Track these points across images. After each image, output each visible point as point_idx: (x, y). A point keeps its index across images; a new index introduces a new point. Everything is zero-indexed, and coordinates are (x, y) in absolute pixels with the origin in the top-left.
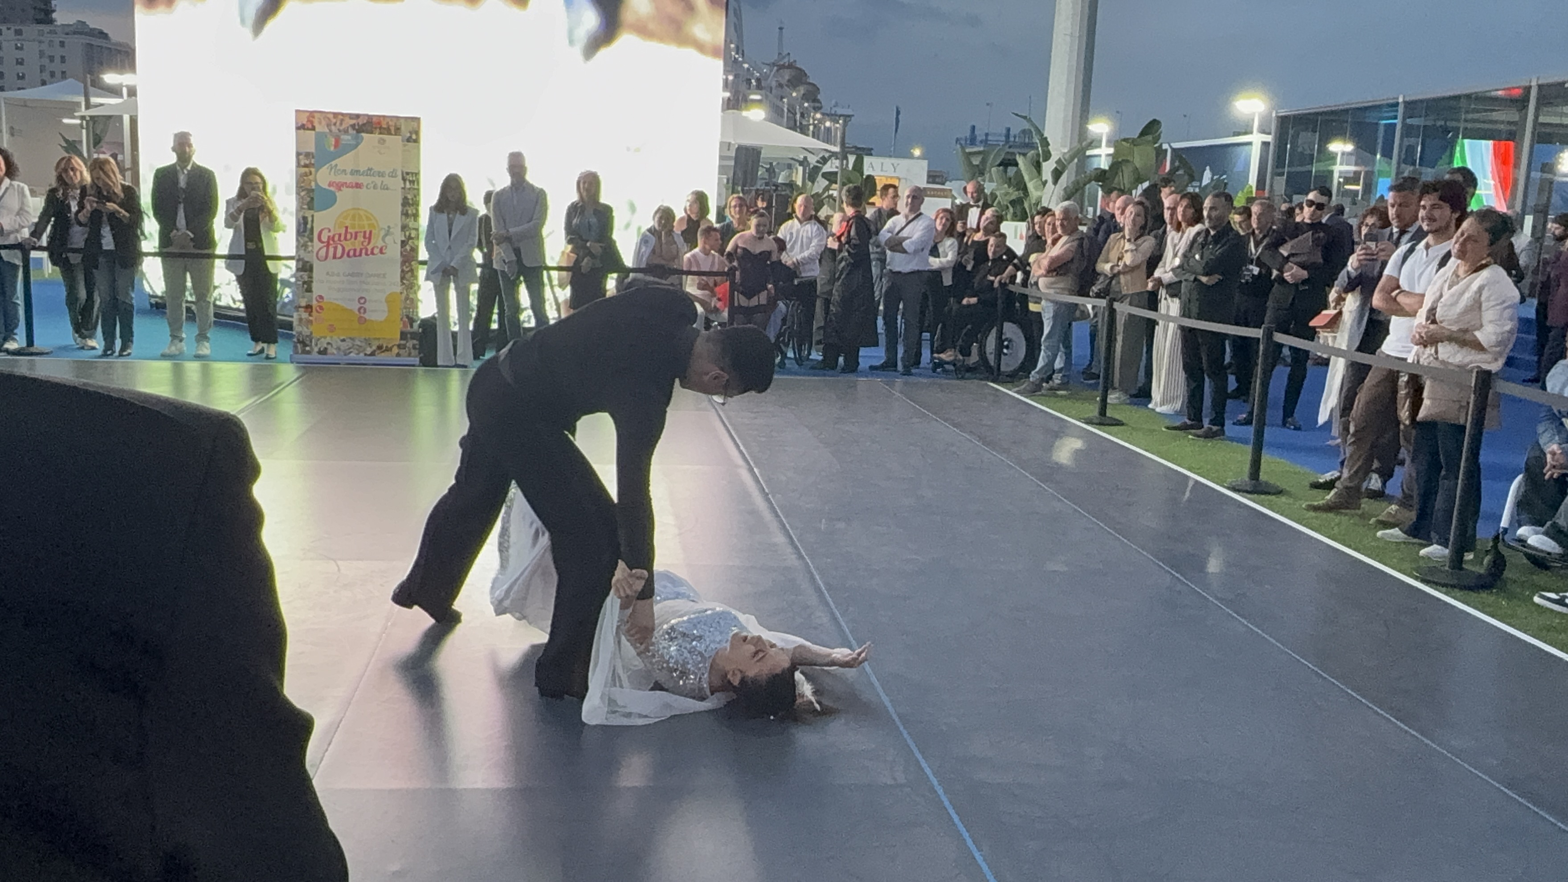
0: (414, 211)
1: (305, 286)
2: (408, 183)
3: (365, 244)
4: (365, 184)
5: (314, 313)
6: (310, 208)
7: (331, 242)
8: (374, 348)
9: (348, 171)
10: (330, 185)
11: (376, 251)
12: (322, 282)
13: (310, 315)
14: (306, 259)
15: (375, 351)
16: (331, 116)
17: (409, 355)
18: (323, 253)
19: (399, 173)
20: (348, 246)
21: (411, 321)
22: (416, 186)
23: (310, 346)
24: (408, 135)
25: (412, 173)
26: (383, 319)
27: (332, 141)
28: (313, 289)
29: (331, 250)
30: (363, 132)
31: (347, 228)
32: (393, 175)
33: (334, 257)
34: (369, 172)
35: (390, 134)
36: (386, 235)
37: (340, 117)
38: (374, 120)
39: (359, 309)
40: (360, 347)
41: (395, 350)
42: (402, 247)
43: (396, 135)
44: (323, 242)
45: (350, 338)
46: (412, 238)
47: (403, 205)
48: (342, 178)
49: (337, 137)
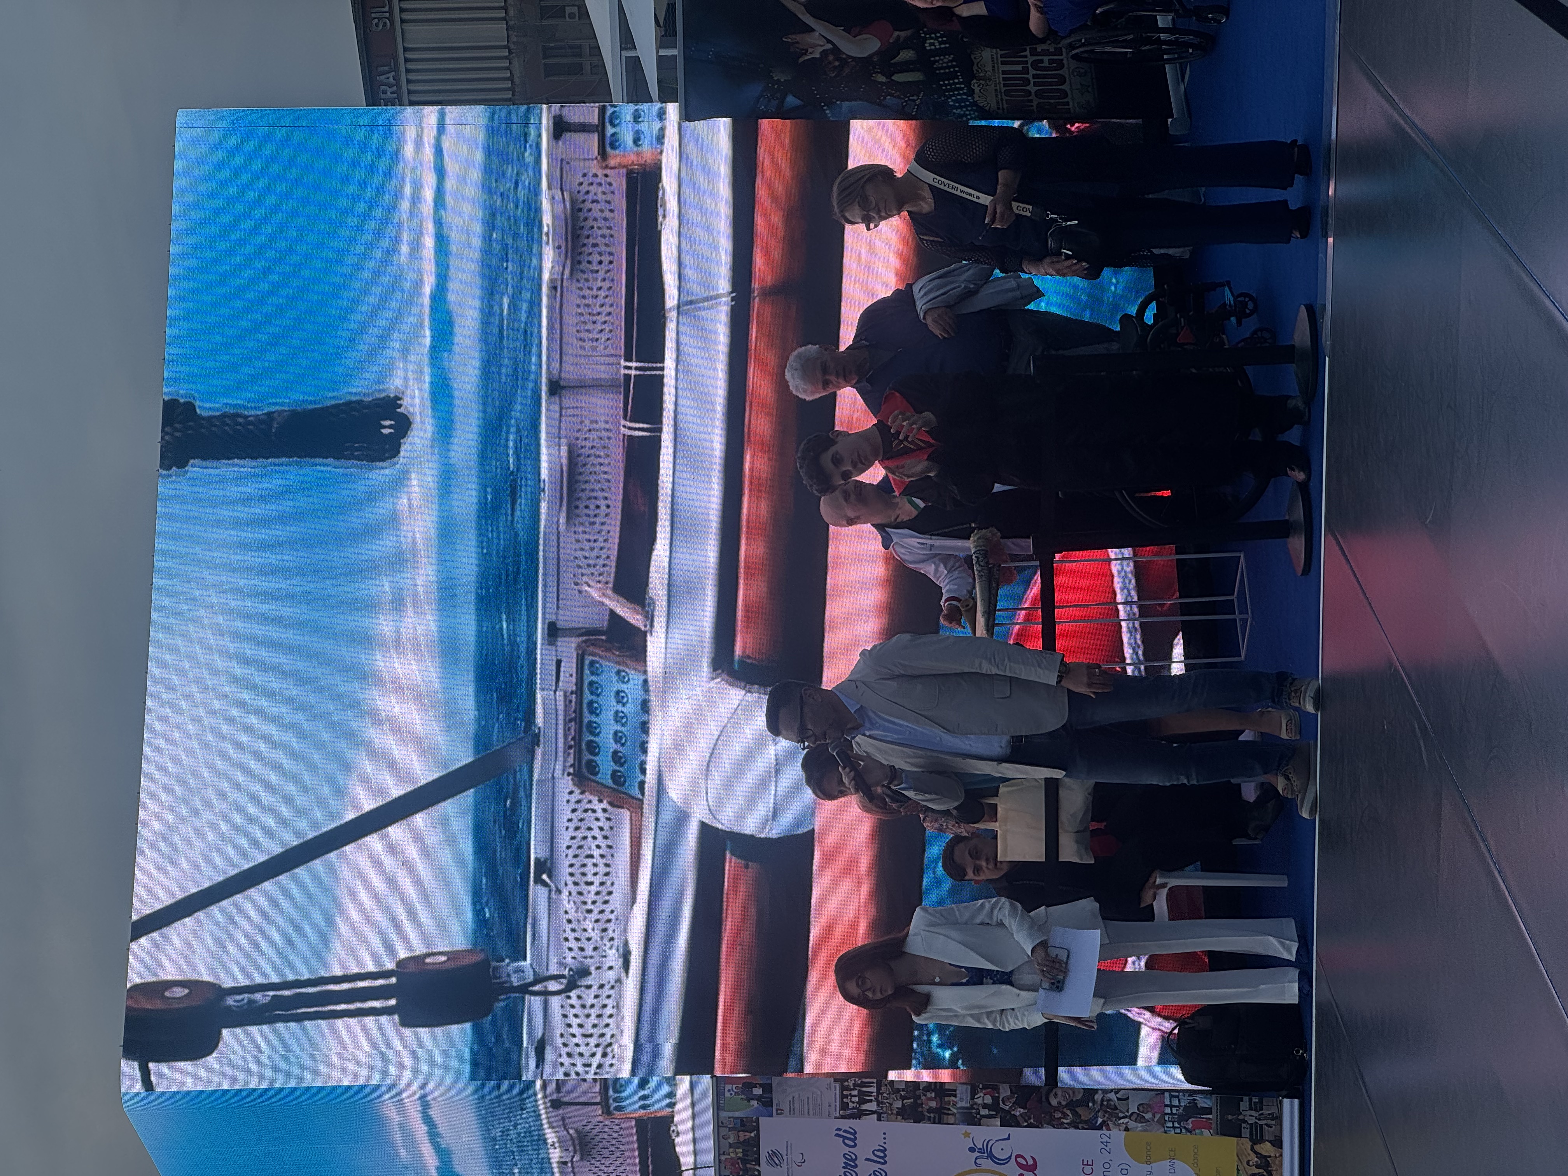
0: (933, 1095)
2: (864, 1107)
17: (1278, 1118)
19: (846, 1124)
21: (1193, 1110)
22: (874, 1090)
25: (843, 1096)
35: (755, 1142)
41: (1266, 1148)
42: (1018, 1125)
43: (758, 1129)
47: (918, 1119)
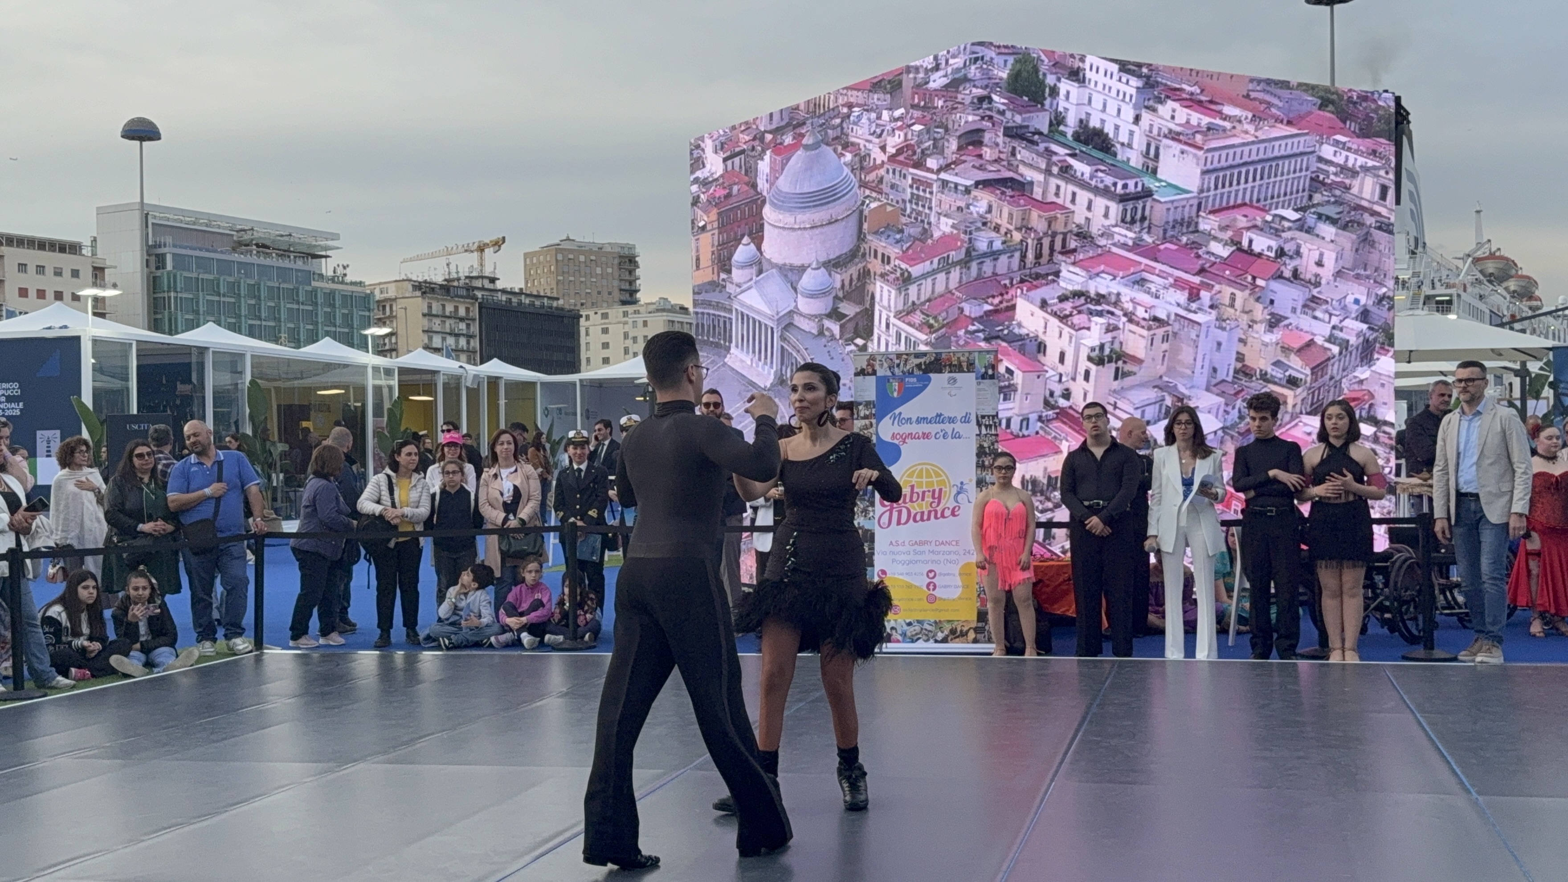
2: (983, 428)
3: (934, 505)
4: (933, 433)
8: (946, 632)
9: (914, 419)
10: (894, 436)
11: (947, 513)
12: (884, 553)
15: (947, 636)
16: (894, 357)
18: (885, 519)
19: (973, 418)
20: (915, 508)
22: (993, 432)
24: (983, 370)
25: (989, 416)
26: (956, 596)
27: (896, 385)
28: (876, 563)
29: (895, 515)
30: (931, 372)
31: (912, 487)
32: (966, 420)
34: (939, 418)
35: (961, 370)
36: (958, 493)
37: (905, 356)
38: (943, 356)
39: (928, 585)
40: (930, 631)
41: (972, 635)
43: (969, 371)
45: (919, 622)
47: (979, 455)
48: (907, 429)
49: (901, 381)
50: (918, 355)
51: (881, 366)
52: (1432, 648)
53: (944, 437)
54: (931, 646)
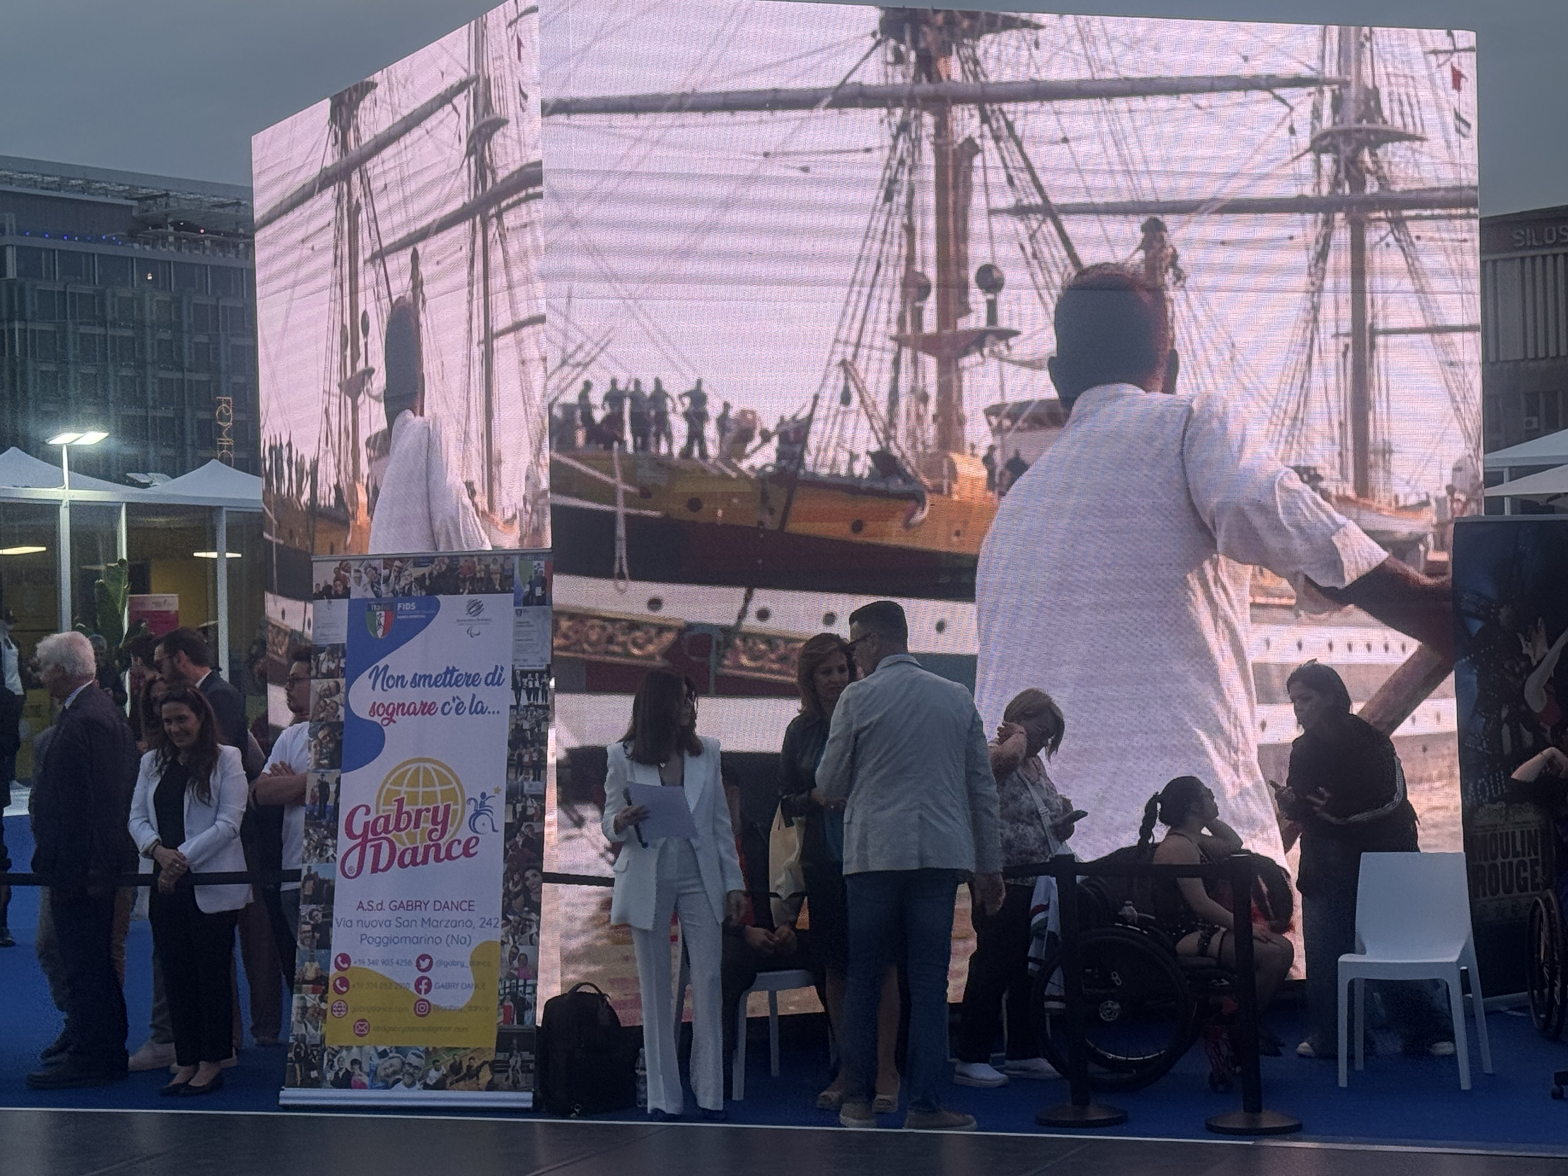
0: (535, 759)
1: (317, 935)
3: (435, 836)
4: (439, 705)
5: (331, 995)
6: (333, 765)
7: (370, 836)
8: (444, 1070)
9: (409, 678)
10: (373, 711)
11: (457, 850)
12: (349, 924)
13: (323, 999)
14: (321, 876)
15: (445, 1076)
16: (380, 564)
17: (515, 1087)
18: (353, 861)
19: (507, 676)
20: (403, 841)
22: (540, 702)
23: (319, 1068)
24: (527, 588)
25: (533, 673)
26: (463, 1003)
27: (381, 616)
28: (334, 941)
29: (370, 852)
30: (441, 592)
31: (400, 802)
33: (375, 869)
34: (450, 678)
35: (491, 590)
36: (477, 814)
37: (397, 563)
38: (462, 562)
39: (419, 982)
40: (416, 1068)
41: (486, 1076)
42: (507, 839)
43: (504, 591)
44: (358, 837)
45: (398, 1050)
46: (530, 818)
47: (512, 745)
48: (396, 695)
49: (390, 608)
50: (419, 561)
51: (359, 580)
52: (1260, 1110)
53: (457, 710)
54: (417, 1096)
